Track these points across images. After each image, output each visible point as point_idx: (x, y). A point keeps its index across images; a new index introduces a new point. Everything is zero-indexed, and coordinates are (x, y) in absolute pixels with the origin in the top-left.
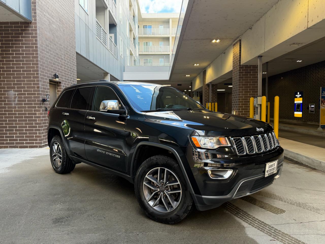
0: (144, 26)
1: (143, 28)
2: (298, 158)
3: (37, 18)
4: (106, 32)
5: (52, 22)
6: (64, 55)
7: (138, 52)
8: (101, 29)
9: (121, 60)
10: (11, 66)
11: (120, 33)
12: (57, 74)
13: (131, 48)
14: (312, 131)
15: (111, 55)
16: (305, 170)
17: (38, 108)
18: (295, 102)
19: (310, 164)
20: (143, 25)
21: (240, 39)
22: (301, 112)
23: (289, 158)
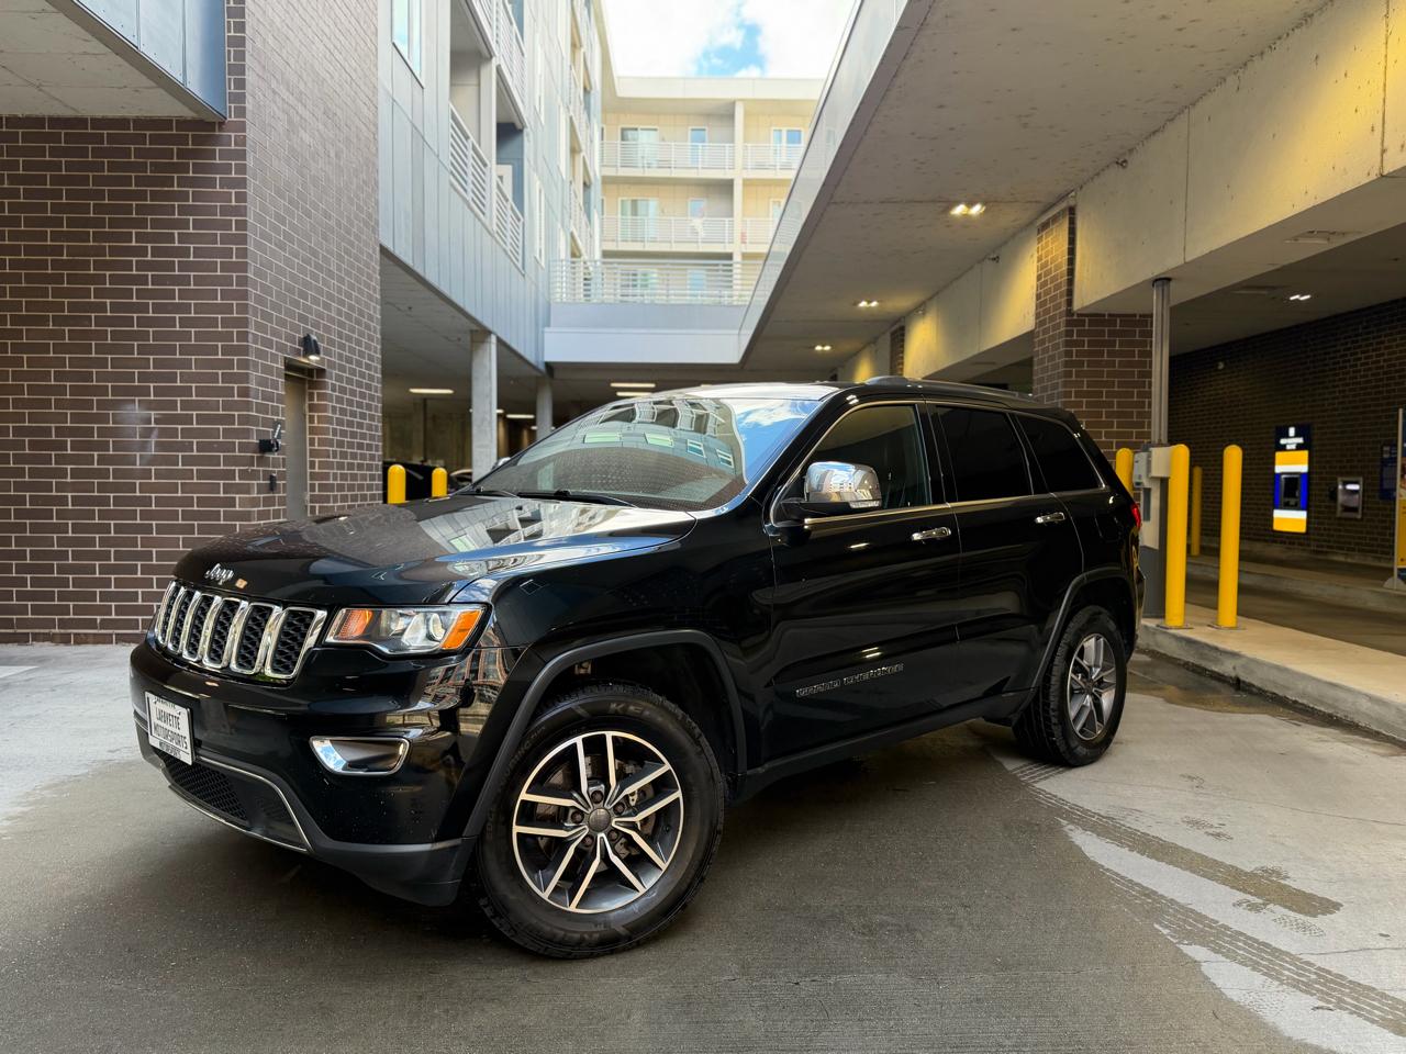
0: (623, 130)
1: (619, 141)
2: (1337, 700)
3: (249, 104)
4: (485, 159)
5: (299, 118)
6: (340, 257)
7: (602, 240)
8: (466, 147)
9: (537, 277)
10: (134, 300)
11: (536, 162)
12: (314, 337)
13: (575, 225)
14: (1363, 594)
15: (503, 254)
16: (1372, 749)
17: (240, 479)
18: (1278, 469)
19: (1389, 726)
20: (620, 127)
21: (1072, 203)
22: (1303, 509)
23: (1295, 702)
